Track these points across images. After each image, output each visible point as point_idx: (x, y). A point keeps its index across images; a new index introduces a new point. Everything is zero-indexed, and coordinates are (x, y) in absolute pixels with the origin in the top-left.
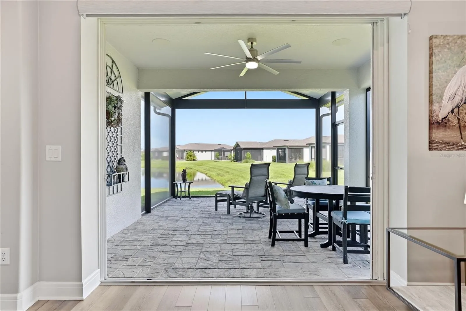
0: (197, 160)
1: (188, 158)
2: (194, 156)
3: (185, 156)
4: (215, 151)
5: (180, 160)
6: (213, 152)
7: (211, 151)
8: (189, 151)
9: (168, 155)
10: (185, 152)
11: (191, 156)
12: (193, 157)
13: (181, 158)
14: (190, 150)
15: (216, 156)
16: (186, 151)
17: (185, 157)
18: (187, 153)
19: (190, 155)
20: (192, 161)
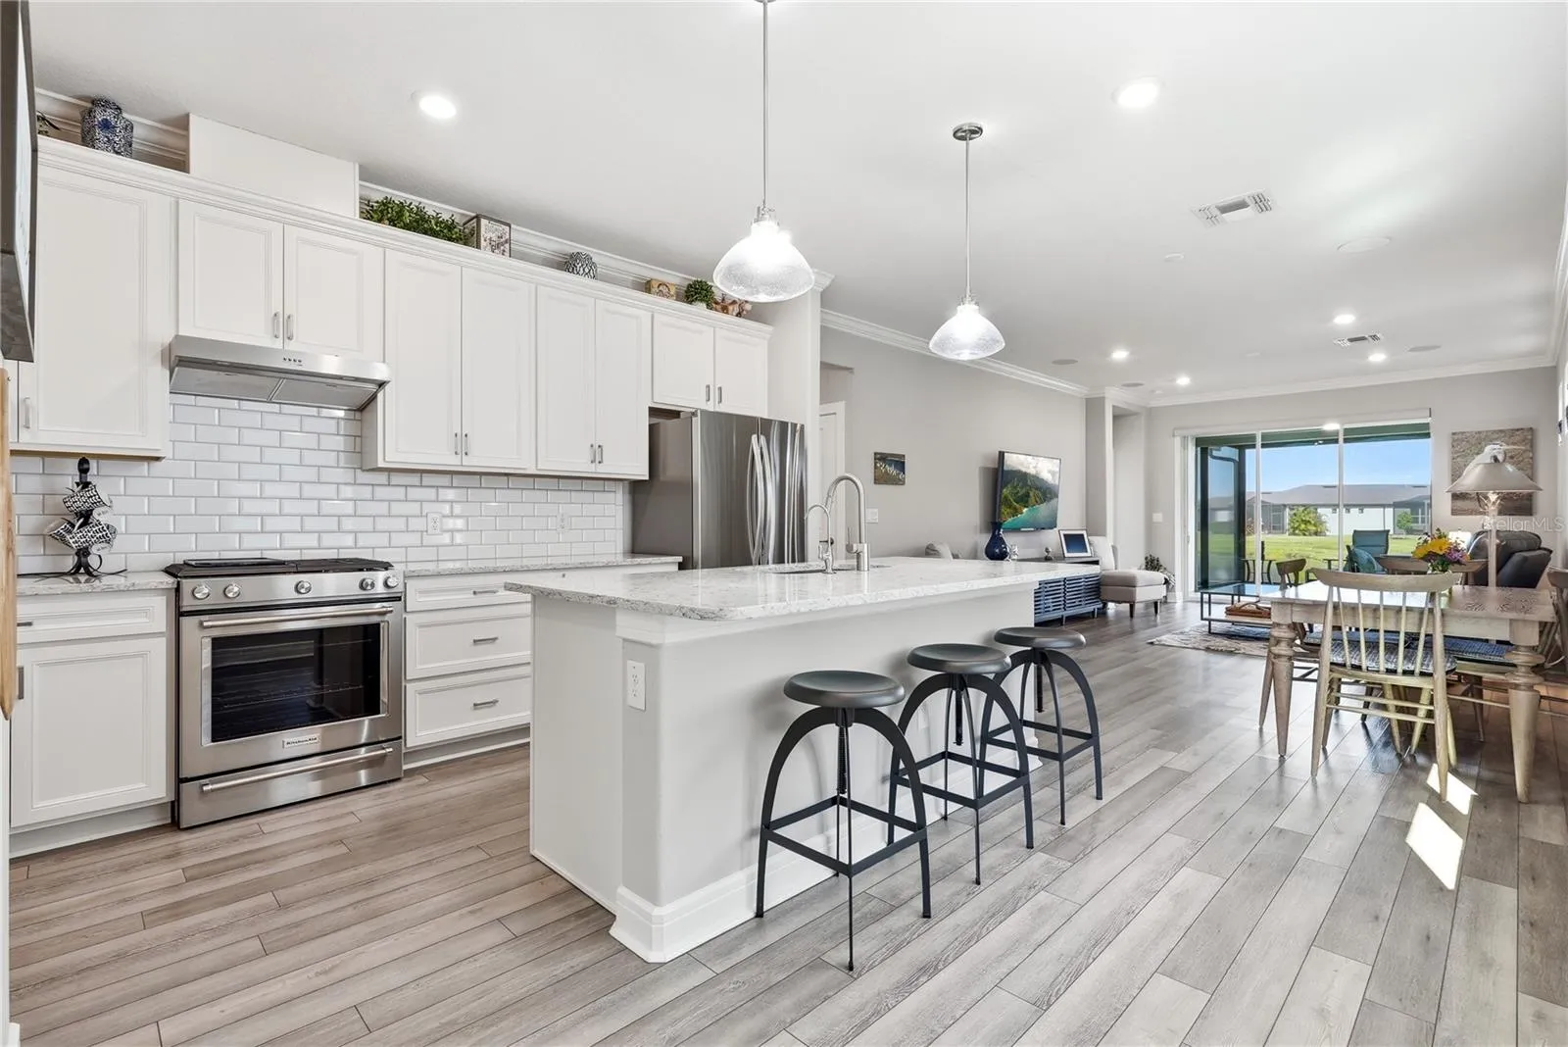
0: (1328, 533)
1: (1295, 529)
2: (1319, 522)
3: (1287, 521)
4: (1396, 505)
5: (1270, 533)
6: (1389, 511)
7: (1383, 506)
8: (1301, 509)
9: (1233, 518)
10: (1287, 509)
11: (1306, 522)
12: (1315, 525)
13: (1274, 528)
14: (1306, 507)
15: (1399, 522)
16: (1292, 509)
17: (1287, 527)
18: (1295, 514)
19: (1303, 521)
20: (1310, 535)
